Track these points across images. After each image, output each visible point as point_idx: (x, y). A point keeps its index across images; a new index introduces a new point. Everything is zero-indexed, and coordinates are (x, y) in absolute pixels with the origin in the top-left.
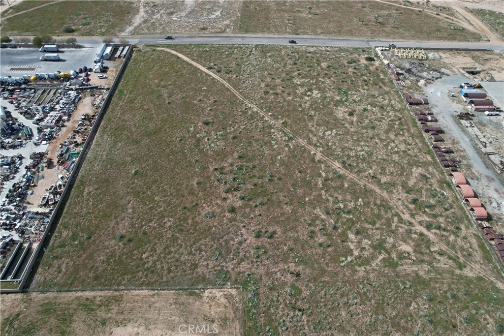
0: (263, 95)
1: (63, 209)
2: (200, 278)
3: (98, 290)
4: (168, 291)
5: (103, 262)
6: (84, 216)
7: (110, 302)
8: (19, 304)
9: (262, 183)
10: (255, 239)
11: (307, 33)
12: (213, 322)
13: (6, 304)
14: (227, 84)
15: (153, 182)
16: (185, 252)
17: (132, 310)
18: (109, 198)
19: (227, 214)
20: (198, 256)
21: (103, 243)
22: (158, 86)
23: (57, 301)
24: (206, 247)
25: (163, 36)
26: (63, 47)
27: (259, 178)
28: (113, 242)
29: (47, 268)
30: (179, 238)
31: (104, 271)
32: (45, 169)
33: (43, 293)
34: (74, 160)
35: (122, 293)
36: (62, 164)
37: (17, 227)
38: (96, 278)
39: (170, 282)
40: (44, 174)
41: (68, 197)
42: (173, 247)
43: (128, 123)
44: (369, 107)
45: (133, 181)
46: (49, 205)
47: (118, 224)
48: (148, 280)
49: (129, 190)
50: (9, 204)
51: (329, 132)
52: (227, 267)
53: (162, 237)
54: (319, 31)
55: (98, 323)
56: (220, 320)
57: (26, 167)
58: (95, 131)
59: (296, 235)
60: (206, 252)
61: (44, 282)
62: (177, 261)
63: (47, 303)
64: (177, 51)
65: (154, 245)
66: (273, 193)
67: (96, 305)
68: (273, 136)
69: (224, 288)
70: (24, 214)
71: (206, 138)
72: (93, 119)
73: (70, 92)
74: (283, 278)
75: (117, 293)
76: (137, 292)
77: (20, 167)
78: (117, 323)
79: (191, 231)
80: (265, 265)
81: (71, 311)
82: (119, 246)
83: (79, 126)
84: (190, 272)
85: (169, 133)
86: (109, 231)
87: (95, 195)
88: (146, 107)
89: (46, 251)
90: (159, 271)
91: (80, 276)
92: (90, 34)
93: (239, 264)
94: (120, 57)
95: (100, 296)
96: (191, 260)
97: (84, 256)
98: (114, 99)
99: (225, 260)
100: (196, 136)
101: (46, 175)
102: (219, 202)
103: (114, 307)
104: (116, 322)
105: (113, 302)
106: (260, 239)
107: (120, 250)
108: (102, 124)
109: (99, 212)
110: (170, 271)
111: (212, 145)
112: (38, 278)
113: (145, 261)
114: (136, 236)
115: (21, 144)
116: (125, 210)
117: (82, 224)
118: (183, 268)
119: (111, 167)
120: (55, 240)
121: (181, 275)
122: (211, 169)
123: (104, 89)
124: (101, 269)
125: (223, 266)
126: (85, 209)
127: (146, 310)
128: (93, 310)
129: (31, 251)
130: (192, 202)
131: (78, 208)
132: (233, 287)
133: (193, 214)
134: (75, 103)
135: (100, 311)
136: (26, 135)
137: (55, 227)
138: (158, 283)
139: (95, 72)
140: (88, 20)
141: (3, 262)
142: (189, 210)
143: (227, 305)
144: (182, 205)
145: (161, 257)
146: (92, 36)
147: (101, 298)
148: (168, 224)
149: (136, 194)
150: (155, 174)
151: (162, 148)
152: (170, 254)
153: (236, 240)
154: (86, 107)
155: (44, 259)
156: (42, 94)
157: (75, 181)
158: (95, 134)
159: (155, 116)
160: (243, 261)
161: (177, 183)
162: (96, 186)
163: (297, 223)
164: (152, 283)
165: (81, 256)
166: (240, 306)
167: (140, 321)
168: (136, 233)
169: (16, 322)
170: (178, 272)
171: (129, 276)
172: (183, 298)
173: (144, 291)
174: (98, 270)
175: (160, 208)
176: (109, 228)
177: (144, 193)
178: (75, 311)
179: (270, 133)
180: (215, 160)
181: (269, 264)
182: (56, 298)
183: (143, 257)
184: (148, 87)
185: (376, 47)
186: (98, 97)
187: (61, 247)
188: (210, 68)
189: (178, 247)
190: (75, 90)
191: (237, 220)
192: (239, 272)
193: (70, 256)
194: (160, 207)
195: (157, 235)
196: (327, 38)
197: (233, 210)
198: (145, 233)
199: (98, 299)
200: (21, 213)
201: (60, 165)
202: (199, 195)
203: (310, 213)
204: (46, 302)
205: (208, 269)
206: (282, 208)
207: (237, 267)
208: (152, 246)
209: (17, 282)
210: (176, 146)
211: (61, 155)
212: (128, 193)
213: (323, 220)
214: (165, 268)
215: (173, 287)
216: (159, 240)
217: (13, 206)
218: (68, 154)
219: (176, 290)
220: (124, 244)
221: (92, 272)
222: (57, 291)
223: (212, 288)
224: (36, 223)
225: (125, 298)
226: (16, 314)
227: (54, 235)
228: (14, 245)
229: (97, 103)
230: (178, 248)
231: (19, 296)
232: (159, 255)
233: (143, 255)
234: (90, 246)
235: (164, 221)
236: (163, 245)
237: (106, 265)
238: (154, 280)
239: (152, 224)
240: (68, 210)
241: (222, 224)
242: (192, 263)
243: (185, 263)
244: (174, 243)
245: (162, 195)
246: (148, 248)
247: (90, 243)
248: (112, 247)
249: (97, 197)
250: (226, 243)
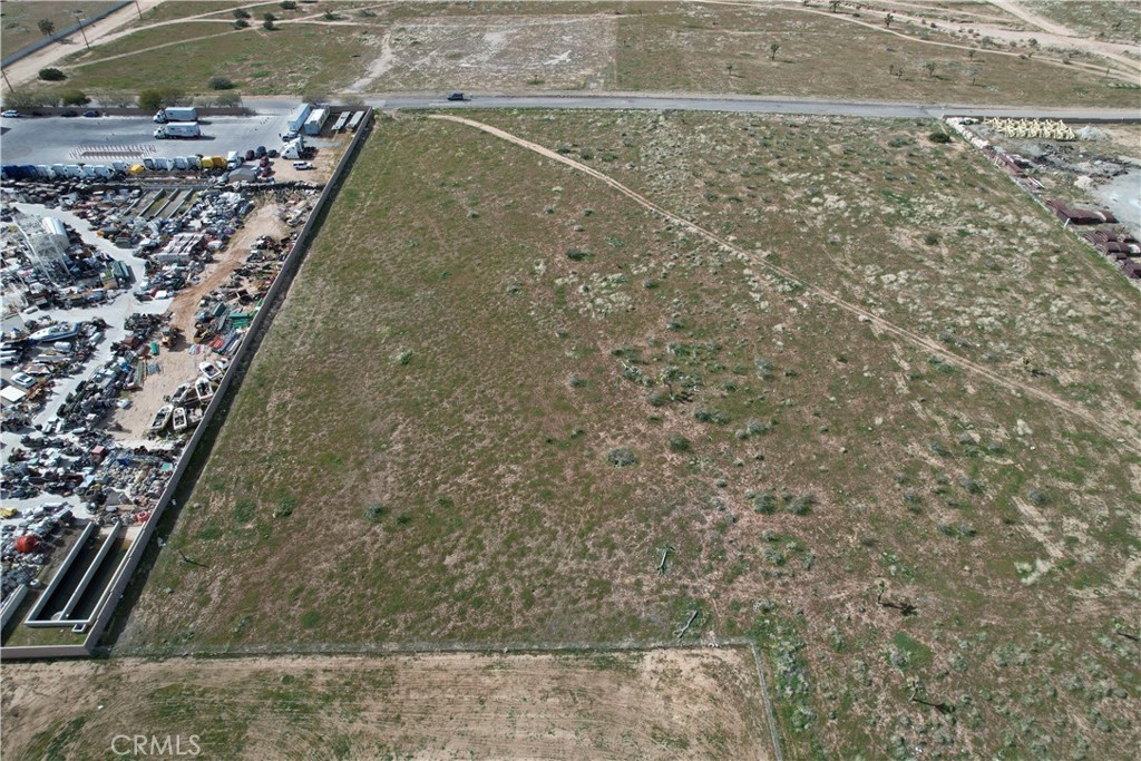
0: (706, 203)
1: (212, 442)
2: (624, 619)
3: (320, 653)
4: (532, 657)
5: (331, 577)
6: (271, 460)
7: (357, 688)
8: (82, 691)
9: (748, 383)
10: (761, 516)
11: (778, 93)
12: (684, 744)
13: (46, 692)
14: (611, 182)
15: (455, 381)
16: (568, 551)
17: (425, 712)
18: (339, 418)
19: (669, 456)
20: (604, 563)
21: (328, 528)
22: (443, 185)
23: (198, 682)
24: (625, 538)
25: (442, 94)
26: (208, 115)
27: (736, 373)
28: (354, 524)
29: (168, 590)
30: (545, 515)
31: (333, 600)
32: (164, 351)
33: (157, 661)
34: (239, 331)
35: (391, 661)
36: (206, 340)
37: (84, 485)
38: (312, 620)
39: (533, 630)
40: (161, 362)
41: (225, 415)
42: (532, 537)
43: (375, 256)
44: (971, 228)
45: (399, 377)
46: (173, 432)
47: (367, 481)
48: (468, 625)
49: (391, 399)
50: (65, 429)
51: (892, 277)
52: (696, 590)
53: (495, 511)
54: (805, 90)
55: (324, 749)
56: (704, 740)
57: (115, 347)
58: (291, 271)
59: (873, 506)
60: (628, 551)
61: (158, 630)
62: (548, 573)
63: (167, 689)
64: (480, 121)
65: (476, 532)
66: (782, 407)
67: (314, 695)
68: (750, 283)
69: (700, 647)
70: (105, 453)
71: (581, 287)
72: (284, 247)
73: (225, 194)
74: (865, 618)
75: (378, 663)
76: (438, 659)
77: (98, 347)
78: (385, 750)
79: (576, 496)
80: (804, 584)
81: (240, 712)
82: (375, 533)
83: (249, 260)
84: (589, 603)
85: (483, 277)
86: (343, 497)
87: (299, 409)
88: (416, 224)
89: (166, 547)
90: (497, 601)
91: (264, 616)
92: (271, 90)
93: (731, 582)
94: (342, 130)
95: (325, 671)
96: (586, 570)
97: (274, 560)
98: (335, 208)
99: (686, 570)
100: (553, 283)
101: (165, 364)
102: (642, 428)
103: (372, 702)
104: (380, 747)
105: (367, 687)
106: (776, 517)
107: (376, 546)
108: (308, 256)
109: (313, 449)
110: (529, 602)
111: (599, 301)
112: (139, 617)
113: (455, 572)
114: (421, 510)
115: (103, 298)
116: (385, 446)
117: (265, 478)
118: (567, 594)
119: (339, 348)
120: (190, 520)
121: (564, 612)
122: (606, 352)
123: (312, 188)
124: (323, 595)
125: (687, 587)
126: (272, 443)
127: (470, 710)
128: (306, 710)
129: (123, 548)
130: (569, 427)
131: (251, 441)
132: (727, 643)
133: (575, 455)
134: (239, 216)
135: (329, 714)
136: (117, 278)
137: (191, 487)
138: (500, 633)
139: (285, 158)
140: (266, 69)
141: (42, 574)
142: (562, 446)
143: (719, 694)
144: (541, 433)
145: (498, 564)
146: (275, 94)
147: (330, 677)
148: (509, 480)
149: (412, 409)
150: (458, 362)
151: (469, 308)
152: (523, 555)
153: (709, 519)
154: (266, 222)
155: (160, 567)
156: (157, 200)
157: (242, 380)
158: (292, 278)
159: (442, 242)
160: (740, 573)
161: (519, 382)
162: (300, 390)
163: (867, 478)
164: (482, 635)
165: (263, 561)
166: (762, 697)
167: (455, 743)
168: (421, 501)
169: (72, 745)
170: (554, 604)
171: (411, 616)
172: (581, 676)
173: (459, 656)
174: (315, 600)
175: (481, 441)
176: (341, 488)
177: (433, 405)
178: (253, 712)
179: (743, 276)
180: (613, 333)
181: (816, 581)
182: (193, 674)
183: (445, 563)
184: (418, 186)
185: (946, 117)
186: (295, 204)
187: (208, 538)
188: (563, 151)
189: (546, 536)
190: (239, 191)
191: (699, 470)
192: (734, 602)
193: (232, 561)
194: (482, 438)
195: (482, 506)
196: (826, 101)
197: (682, 446)
198: (446, 503)
199: (321, 678)
200: (98, 449)
201: (201, 343)
202: (584, 412)
203: (896, 454)
204: (163, 685)
205: (642, 594)
206: (816, 442)
207: (726, 590)
208: (469, 534)
209: (79, 627)
210: (504, 304)
211: (207, 320)
212: (389, 406)
213: (934, 471)
214: (515, 592)
215: (546, 645)
216: (487, 519)
217: (76, 434)
218: (223, 318)
219: (556, 652)
220: (387, 529)
221: (299, 603)
222: (198, 656)
223: (665, 648)
224: (137, 477)
225: (401, 677)
226: (74, 719)
227: (187, 506)
228: (75, 532)
229: (293, 216)
230: (545, 541)
231: (84, 668)
232: (494, 558)
233: (447, 557)
234: (290, 535)
235: (497, 472)
236: (502, 532)
237: (340, 584)
238: (485, 624)
239: (462, 479)
240: (224, 446)
241: (660, 480)
242: (592, 579)
243: (571, 580)
244: (531, 528)
245: (484, 411)
246: (458, 539)
247: (291, 528)
248: (353, 538)
249: (303, 414)
250: (682, 528)
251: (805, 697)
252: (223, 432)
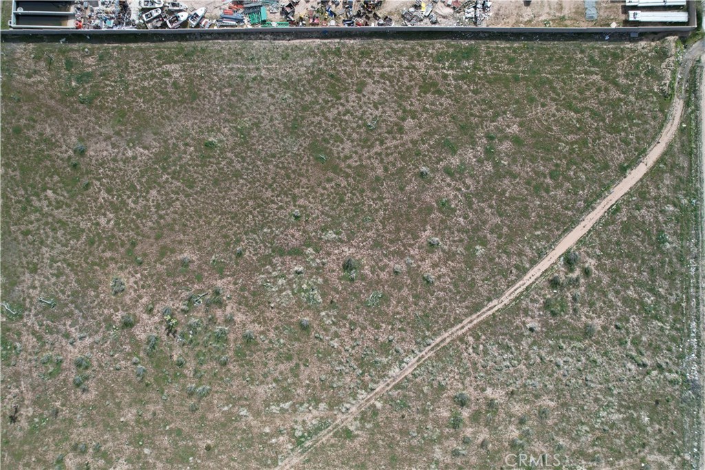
2: (15, 278)
5: (41, 134)
6: (121, 81)
9: (185, 376)
15: (188, 180)
16: (54, 253)
18: (155, 112)
19: (120, 314)
20: (48, 272)
21: (72, 126)
22: (491, 137)
27: (195, 370)
28: (74, 139)
29: (34, 56)
30: (78, 241)
31: (29, 139)
34: (246, 20)
38: (18, 131)
39: (10, 236)
42: (64, 234)
43: (353, 97)
45: (192, 143)
46: (140, 15)
47: (105, 140)
49: (172, 141)
52: (29, 315)
59: (80, 423)
60: (54, 284)
61: (14, 59)
65: (66, 204)
66: (162, 393)
68: (306, 405)
71: (301, 269)
74: (9, 396)
79: (91, 258)
80: (30, 371)
82: (67, 151)
84: (25, 262)
85: (319, 189)
86: (94, 129)
87: (163, 86)
88: (409, 123)
89: (61, 44)
90: (26, 218)
91: (21, 107)
93: (33, 334)
96: (43, 262)
97: (53, 103)
100: (309, 246)
102: (144, 300)
106: (73, 367)
107: (59, 154)
109: (128, 103)
110: (26, 233)
111: (282, 281)
112: (20, 48)
113: (42, 196)
116: (131, 145)
118: (30, 252)
119: (226, 95)
120: (78, 51)
121: (20, 251)
122: (219, 283)
124: (31, 133)
125: (30, 311)
126: (134, 78)
130: (144, 255)
131: (136, 65)
133: (122, 258)
142: (128, 251)
144: (140, 238)
145: (47, 217)
148: (103, 221)
149: (162, 158)
150: (208, 180)
151: (275, 182)
152: (53, 230)
153: (73, 330)
155: (46, 46)
157: (194, 40)
161: (188, 223)
162: (182, 81)
163: (101, 427)
165: (52, 98)
168: (88, 172)
170: (24, 245)
171: (18, 178)
174: (28, 130)
176: (100, 127)
177: (164, 169)
180: (243, 289)
181: (32, 378)
183: (48, 191)
187: (66, 64)
188: (571, 259)
189: (64, 241)
191: (108, 330)
192: (21, 334)
193: (52, 82)
194: (136, 202)
197: (127, 324)
198: (87, 186)
202: (158, 265)
203: (119, 452)
205: (28, 288)
206: (130, 405)
207: (28, 331)
208: (65, 201)
210: (280, 208)
212: (165, 141)
214: (30, 227)
216: (75, 210)
220: (70, 157)
221: (27, 122)
227: (87, 45)
230: (61, 241)
232: (51, 215)
233: (51, 191)
234: (69, 107)
235: (108, 213)
236: (67, 218)
237: (37, 140)
238: (13, 213)
239: (103, 194)
240: (134, 50)
241: (101, 307)
242: (38, 264)
243: (38, 254)
244: (70, 234)
245: (160, 202)
246: (63, 195)
247: (73, 106)
248: (65, 141)
249: (159, 89)
250: (66, 314)
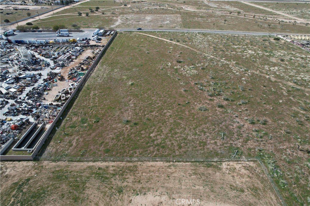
0: (214, 51)
1: (73, 103)
2: (213, 153)
3: (111, 161)
4: (184, 163)
5: (113, 139)
6: (92, 108)
7: (124, 172)
8: (30, 170)
9: (238, 92)
10: (251, 125)
11: (228, 30)
12: (242, 191)
13: (17, 170)
14: (186, 47)
15: (148, 90)
16: (191, 133)
17: (149, 180)
18: (113, 98)
19: (218, 109)
20: (203, 136)
21: (111, 126)
22: (138, 46)
23: (69, 169)
24: (209, 130)
25: (135, 28)
26: (71, 32)
27: (233, 89)
28: (120, 125)
29: (59, 142)
30: (181, 123)
31: (114, 146)
32: (58, 81)
33: (55, 162)
34: (81, 77)
35: (136, 164)
36: (71, 79)
37: (33, 113)
38: (107, 151)
39: (183, 155)
40: (58, 84)
41: (77, 97)
43: (120, 61)
44: (293, 58)
45: (130, 88)
46: (61, 100)
47: (123, 114)
48: (161, 153)
49: (128, 93)
50: (28, 99)
51: (273, 68)
52: (235, 144)
53: (165, 122)
54: (236, 30)
55: (113, 191)
56: (249, 190)
57: (44, 80)
58: (96, 63)
59: (286, 123)
60: (210, 133)
61: (55, 153)
62: (185, 139)
63: (58, 171)
64: (147, 34)
65: (159, 128)
66: (250, 97)
67: (109, 174)
68: (232, 69)
69: (241, 161)
70: (40, 105)
71: (182, 69)
72: (94, 59)
73: (76, 47)
74: (295, 154)
75: (131, 164)
76: (151, 163)
77: (39, 80)
78: (136, 192)
79: (190, 119)
80: (271, 144)
81: (83, 178)
82: (127, 127)
83: (83, 61)
85: (153, 66)
86: (115, 118)
87: (100, 95)
88: (132, 54)
89: (58, 130)
90: (169, 146)
91: (91, 150)
92: (88, 27)
93: (246, 142)
94: (108, 35)
95: (113, 166)
96: (198, 139)
97: (94, 134)
98: (108, 51)
99: (230, 139)
100: (173, 68)
101: (59, 84)
102: (208, 102)
103: (130, 176)
104: (134, 191)
105: (128, 171)
106: (256, 125)
107: (127, 131)
108: (101, 61)
109: (105, 105)
110: (180, 147)
111: (188, 72)
112: (49, 149)
113: (154, 138)
114: (141, 122)
115: (41, 69)
116: (128, 105)
117: (90, 112)
118: (192, 145)
119: (111, 81)
120: (66, 123)
121: (193, 150)
122: (193, 84)
123: (101, 46)
124: (111, 144)
125: (232, 144)
126: (92, 104)
127: (165, 179)
128: (107, 178)
129: (45, 130)
130: (185, 101)
131: (85, 103)
132: (250, 160)
133: (188, 108)
134: (80, 52)
135: (115, 180)
136: (45, 64)
137: (66, 114)
138: (172, 156)
139: (93, 40)
140: (87, 23)
141: (19, 136)
142: (183, 106)
143: (251, 175)
144: (176, 102)
145: (168, 136)
146: (89, 28)
147: (114, 168)
148: (168, 114)
149: (135, 96)
150: (148, 85)
151: (149, 73)
152: (176, 134)
153: (235, 125)
154: (88, 53)
155: (56, 135)
156: (57, 49)
157: (82, 88)
158: (96, 65)
159: (139, 58)
160: (249, 140)
161: (167, 90)
162: (100, 91)
163: (282, 116)
164: (166, 156)
165: (90, 134)
166: (266, 176)
167: (161, 190)
168: (141, 119)
169: (25, 187)
170: (188, 148)
171: (141, 150)
172: (202, 169)
173: (159, 163)
174: (108, 146)
175: (158, 104)
176: (114, 115)
177: (142, 95)
178: (88, 178)
179: (229, 67)
180: (194, 79)
181: (274, 143)
182: (67, 166)
183: (151, 136)
184: (131, 47)
185: (277, 35)
186: (96, 50)
187: (72, 128)
188: (171, 40)
190: (80, 47)
191: (228, 113)
192: (249, 148)
193: (80, 134)
194: (158, 103)
195: (161, 121)
196: (242, 32)
197: (221, 106)
198: (148, 119)
199: (111, 169)
200: (38, 104)
201: (70, 79)
202: (189, 98)
203: (289, 110)
204: (57, 169)
205: (217, 146)
206: (263, 106)
207: (245, 145)
208: (157, 128)
209: (30, 151)
210: (160, 72)
211: (72, 74)
212: (128, 95)
213: (304, 115)
214: (175, 144)
215: (188, 160)
216: (163, 124)
217: (31, 100)
218: (76, 74)
219: (192, 162)
220: (131, 126)
221: (103, 146)
222: (69, 161)
223: (229, 161)
224: (49, 112)
225: (139, 168)
226: (26, 178)
227: (65, 119)
228: (30, 125)
229: (96, 52)
230: (183, 130)
231: (31, 163)
232: (166, 134)
233: (151, 134)
234: (99, 127)
235: (164, 112)
236: (168, 127)
237: (116, 141)
238: (166, 153)
239: (154, 113)
240: (77, 104)
241: (216, 115)
242: (200, 141)
243: (193, 141)
244: (177, 127)
245: (158, 97)
246: (154, 129)
247: (99, 125)
248: (119, 129)
249: (101, 96)
250: (227, 127)
251: (282, 177)
252: (77, 101)
